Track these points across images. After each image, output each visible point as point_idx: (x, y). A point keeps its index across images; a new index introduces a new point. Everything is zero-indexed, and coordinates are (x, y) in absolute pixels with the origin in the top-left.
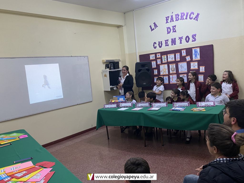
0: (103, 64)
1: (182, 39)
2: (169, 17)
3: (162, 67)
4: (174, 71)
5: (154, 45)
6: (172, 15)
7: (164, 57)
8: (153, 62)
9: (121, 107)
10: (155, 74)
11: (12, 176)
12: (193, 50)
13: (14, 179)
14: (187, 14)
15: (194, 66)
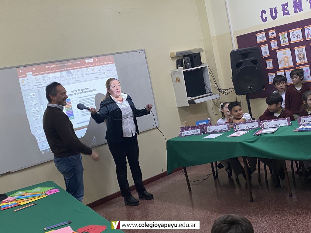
0: (172, 60)
3: (280, 54)
4: (304, 59)
5: (262, 16)
7: (283, 36)
8: (263, 47)
9: (210, 133)
10: (268, 68)
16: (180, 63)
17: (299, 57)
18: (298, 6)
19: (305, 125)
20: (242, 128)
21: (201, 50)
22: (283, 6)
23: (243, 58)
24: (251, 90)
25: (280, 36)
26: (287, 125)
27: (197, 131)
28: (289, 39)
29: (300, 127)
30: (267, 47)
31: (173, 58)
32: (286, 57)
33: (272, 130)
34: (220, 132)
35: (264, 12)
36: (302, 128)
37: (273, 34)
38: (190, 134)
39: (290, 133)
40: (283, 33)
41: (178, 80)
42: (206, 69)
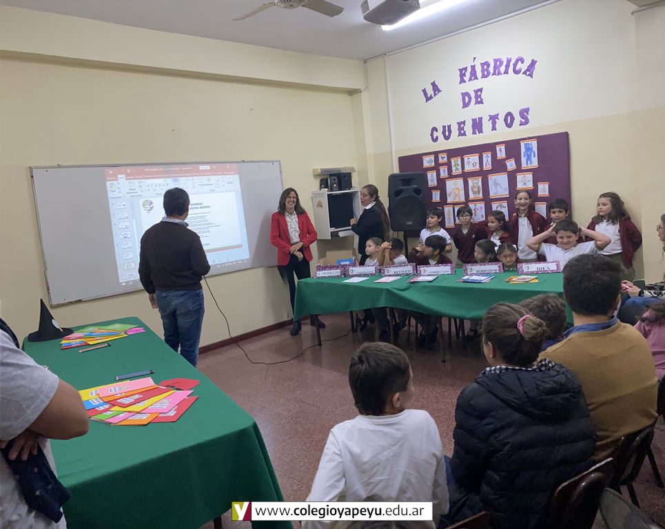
0: (315, 178)
1: (497, 120)
2: (465, 69)
3: (450, 184)
4: (479, 193)
5: (432, 135)
6: (474, 66)
7: (456, 162)
8: (430, 174)
9: (353, 276)
10: (434, 200)
11: (113, 403)
12: (522, 144)
13: (116, 408)
14: (509, 61)
15: (525, 181)
16: (324, 184)
17: (472, 190)
18: (477, 126)
19: (472, 275)
20: (392, 273)
21: (353, 169)
22: (459, 124)
23: (404, 185)
24: (410, 225)
25: (452, 161)
26: (450, 273)
27: (336, 272)
28: (463, 167)
29: (466, 277)
30: (434, 174)
31: (316, 176)
32: (457, 189)
33: (430, 278)
34: (365, 275)
35: (435, 129)
36: (468, 279)
37: (443, 159)
38: (327, 275)
39: (453, 283)
40: (455, 159)
41: (320, 205)
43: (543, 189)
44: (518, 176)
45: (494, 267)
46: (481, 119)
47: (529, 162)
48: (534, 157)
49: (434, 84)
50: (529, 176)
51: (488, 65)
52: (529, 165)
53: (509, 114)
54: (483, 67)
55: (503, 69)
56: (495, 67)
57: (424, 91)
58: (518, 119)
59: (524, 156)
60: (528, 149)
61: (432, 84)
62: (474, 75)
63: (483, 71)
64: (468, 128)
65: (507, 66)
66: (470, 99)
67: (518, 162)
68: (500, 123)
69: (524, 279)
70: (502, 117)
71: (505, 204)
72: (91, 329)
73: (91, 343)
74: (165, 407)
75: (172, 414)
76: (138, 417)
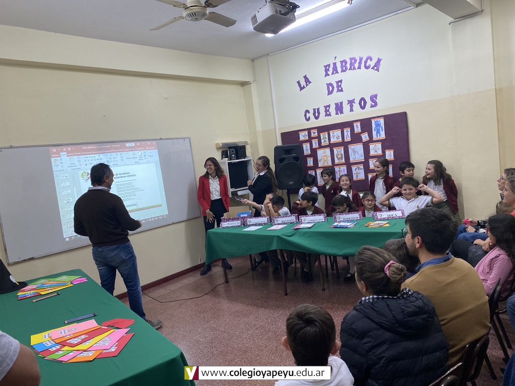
1: (353, 104)
2: (329, 65)
3: (320, 153)
4: (342, 159)
5: (305, 116)
6: (336, 63)
7: (324, 136)
8: (305, 145)
9: (250, 226)
10: (309, 165)
11: (63, 344)
12: (373, 122)
13: (66, 348)
14: (361, 59)
15: (376, 149)
16: (225, 154)
17: (337, 157)
18: (339, 108)
19: (340, 222)
20: (280, 222)
21: (246, 143)
22: (326, 107)
23: (286, 154)
24: (291, 185)
25: (321, 135)
26: (324, 220)
27: (237, 223)
28: (329, 140)
29: (336, 224)
30: (309, 145)
31: (218, 149)
32: (326, 156)
33: (309, 225)
34: (260, 225)
35: (307, 111)
36: (337, 225)
37: (314, 133)
38: (230, 226)
39: (326, 229)
40: (324, 133)
42: (250, 162)
43: (390, 155)
44: (370, 146)
45: (356, 216)
46: (341, 103)
47: (378, 134)
48: (382, 130)
49: (305, 77)
50: (379, 145)
51: (346, 63)
52: (379, 137)
53: (363, 99)
54: (342, 64)
55: (357, 65)
56: (351, 64)
57: (298, 82)
58: (369, 103)
59: (375, 131)
60: (378, 125)
61: (304, 77)
62: (335, 70)
63: (342, 67)
64: (332, 110)
65: (360, 63)
66: (333, 88)
67: (371, 135)
68: (356, 106)
69: (378, 224)
70: (357, 101)
71: (362, 167)
72: (43, 281)
73: (43, 293)
74: (107, 344)
75: (113, 349)
76: (85, 354)
